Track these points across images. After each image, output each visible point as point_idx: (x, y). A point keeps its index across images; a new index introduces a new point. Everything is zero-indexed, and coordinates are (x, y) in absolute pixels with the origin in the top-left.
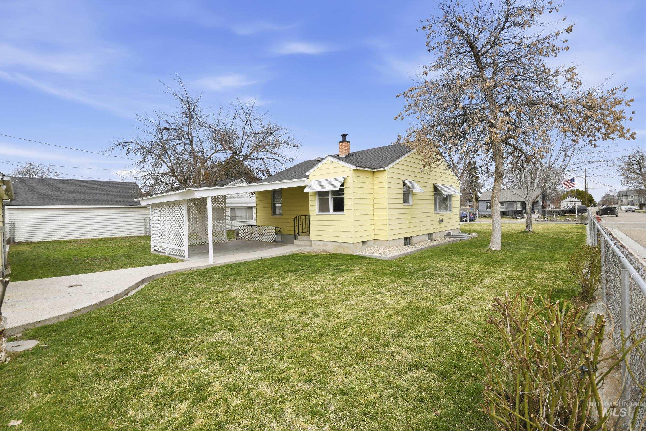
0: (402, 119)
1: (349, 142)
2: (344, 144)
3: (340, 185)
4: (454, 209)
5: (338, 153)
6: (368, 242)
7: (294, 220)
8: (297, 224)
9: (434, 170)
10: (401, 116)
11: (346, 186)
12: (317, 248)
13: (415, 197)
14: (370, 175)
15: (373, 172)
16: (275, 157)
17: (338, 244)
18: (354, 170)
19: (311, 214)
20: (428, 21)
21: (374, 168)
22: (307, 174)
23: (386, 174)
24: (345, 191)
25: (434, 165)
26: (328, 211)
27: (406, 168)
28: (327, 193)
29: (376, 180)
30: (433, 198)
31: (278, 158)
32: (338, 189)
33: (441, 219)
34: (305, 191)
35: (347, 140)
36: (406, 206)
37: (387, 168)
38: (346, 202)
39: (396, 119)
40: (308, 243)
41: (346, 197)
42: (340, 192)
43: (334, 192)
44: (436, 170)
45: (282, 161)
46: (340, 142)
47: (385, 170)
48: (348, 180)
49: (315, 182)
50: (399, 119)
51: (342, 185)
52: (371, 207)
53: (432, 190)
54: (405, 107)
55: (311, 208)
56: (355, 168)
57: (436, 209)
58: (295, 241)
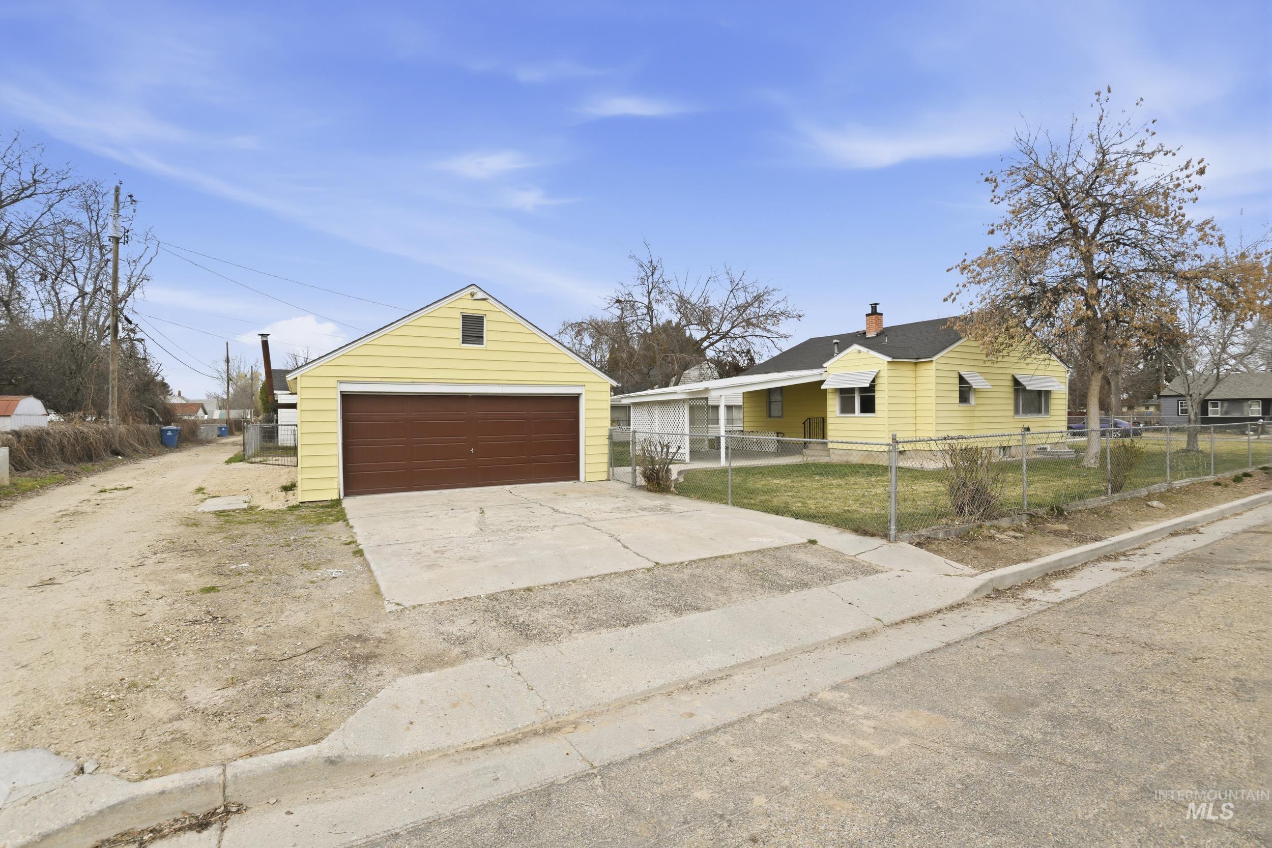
0: (953, 300)
1: (881, 314)
2: (874, 317)
3: (871, 380)
4: (1052, 412)
5: (865, 329)
6: (907, 452)
7: (804, 423)
8: (807, 429)
9: (1003, 360)
10: (953, 297)
11: (878, 381)
12: (835, 459)
13: (978, 395)
14: (911, 367)
15: (916, 363)
16: (765, 334)
17: (867, 453)
18: (888, 362)
19: (829, 415)
20: (991, 172)
21: (917, 359)
22: (825, 365)
23: (933, 366)
24: (877, 388)
25: (1005, 352)
26: (854, 412)
27: (964, 356)
28: (852, 390)
29: (919, 373)
30: (1012, 396)
31: (768, 335)
32: (868, 385)
33: (1026, 426)
34: (823, 387)
35: (878, 312)
36: (964, 406)
37: (934, 359)
38: (877, 401)
39: (945, 300)
40: (825, 453)
41: (878, 395)
42: (872, 388)
43: (862, 390)
44: (1005, 359)
45: (773, 339)
46: (867, 315)
47: (932, 361)
48: (881, 374)
49: (836, 376)
50: (950, 300)
51: (874, 381)
52: (913, 408)
53: (1011, 383)
54: (958, 286)
55: (829, 409)
56: (890, 359)
57: (1017, 411)
58: (804, 450)
